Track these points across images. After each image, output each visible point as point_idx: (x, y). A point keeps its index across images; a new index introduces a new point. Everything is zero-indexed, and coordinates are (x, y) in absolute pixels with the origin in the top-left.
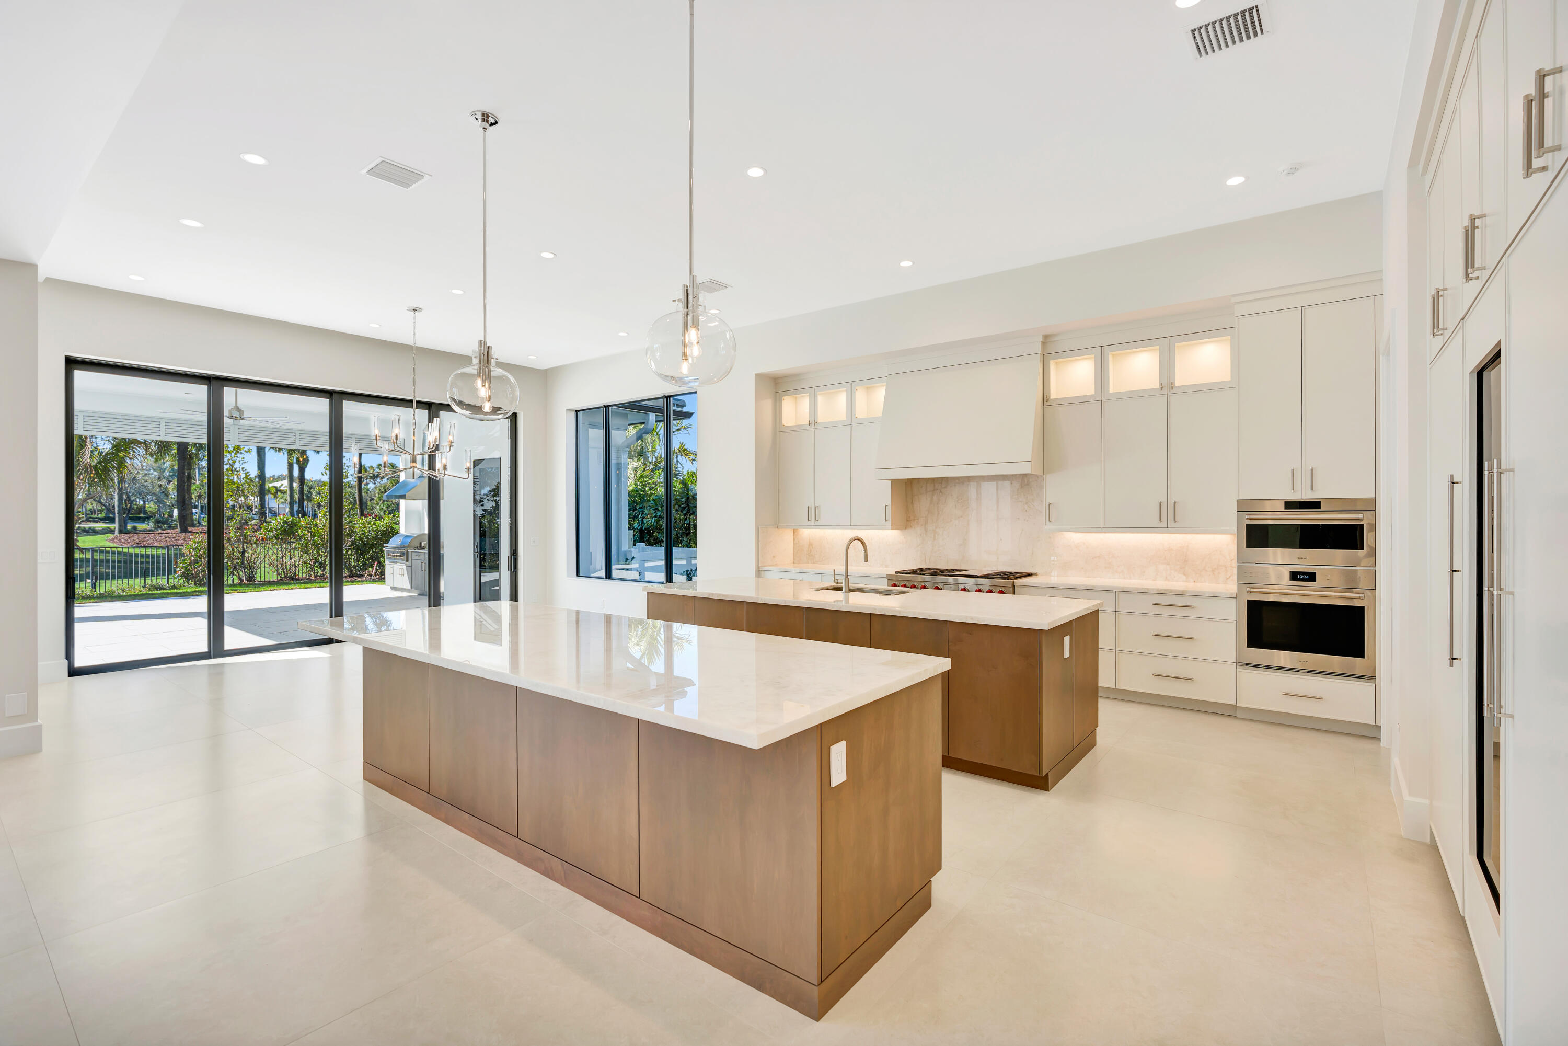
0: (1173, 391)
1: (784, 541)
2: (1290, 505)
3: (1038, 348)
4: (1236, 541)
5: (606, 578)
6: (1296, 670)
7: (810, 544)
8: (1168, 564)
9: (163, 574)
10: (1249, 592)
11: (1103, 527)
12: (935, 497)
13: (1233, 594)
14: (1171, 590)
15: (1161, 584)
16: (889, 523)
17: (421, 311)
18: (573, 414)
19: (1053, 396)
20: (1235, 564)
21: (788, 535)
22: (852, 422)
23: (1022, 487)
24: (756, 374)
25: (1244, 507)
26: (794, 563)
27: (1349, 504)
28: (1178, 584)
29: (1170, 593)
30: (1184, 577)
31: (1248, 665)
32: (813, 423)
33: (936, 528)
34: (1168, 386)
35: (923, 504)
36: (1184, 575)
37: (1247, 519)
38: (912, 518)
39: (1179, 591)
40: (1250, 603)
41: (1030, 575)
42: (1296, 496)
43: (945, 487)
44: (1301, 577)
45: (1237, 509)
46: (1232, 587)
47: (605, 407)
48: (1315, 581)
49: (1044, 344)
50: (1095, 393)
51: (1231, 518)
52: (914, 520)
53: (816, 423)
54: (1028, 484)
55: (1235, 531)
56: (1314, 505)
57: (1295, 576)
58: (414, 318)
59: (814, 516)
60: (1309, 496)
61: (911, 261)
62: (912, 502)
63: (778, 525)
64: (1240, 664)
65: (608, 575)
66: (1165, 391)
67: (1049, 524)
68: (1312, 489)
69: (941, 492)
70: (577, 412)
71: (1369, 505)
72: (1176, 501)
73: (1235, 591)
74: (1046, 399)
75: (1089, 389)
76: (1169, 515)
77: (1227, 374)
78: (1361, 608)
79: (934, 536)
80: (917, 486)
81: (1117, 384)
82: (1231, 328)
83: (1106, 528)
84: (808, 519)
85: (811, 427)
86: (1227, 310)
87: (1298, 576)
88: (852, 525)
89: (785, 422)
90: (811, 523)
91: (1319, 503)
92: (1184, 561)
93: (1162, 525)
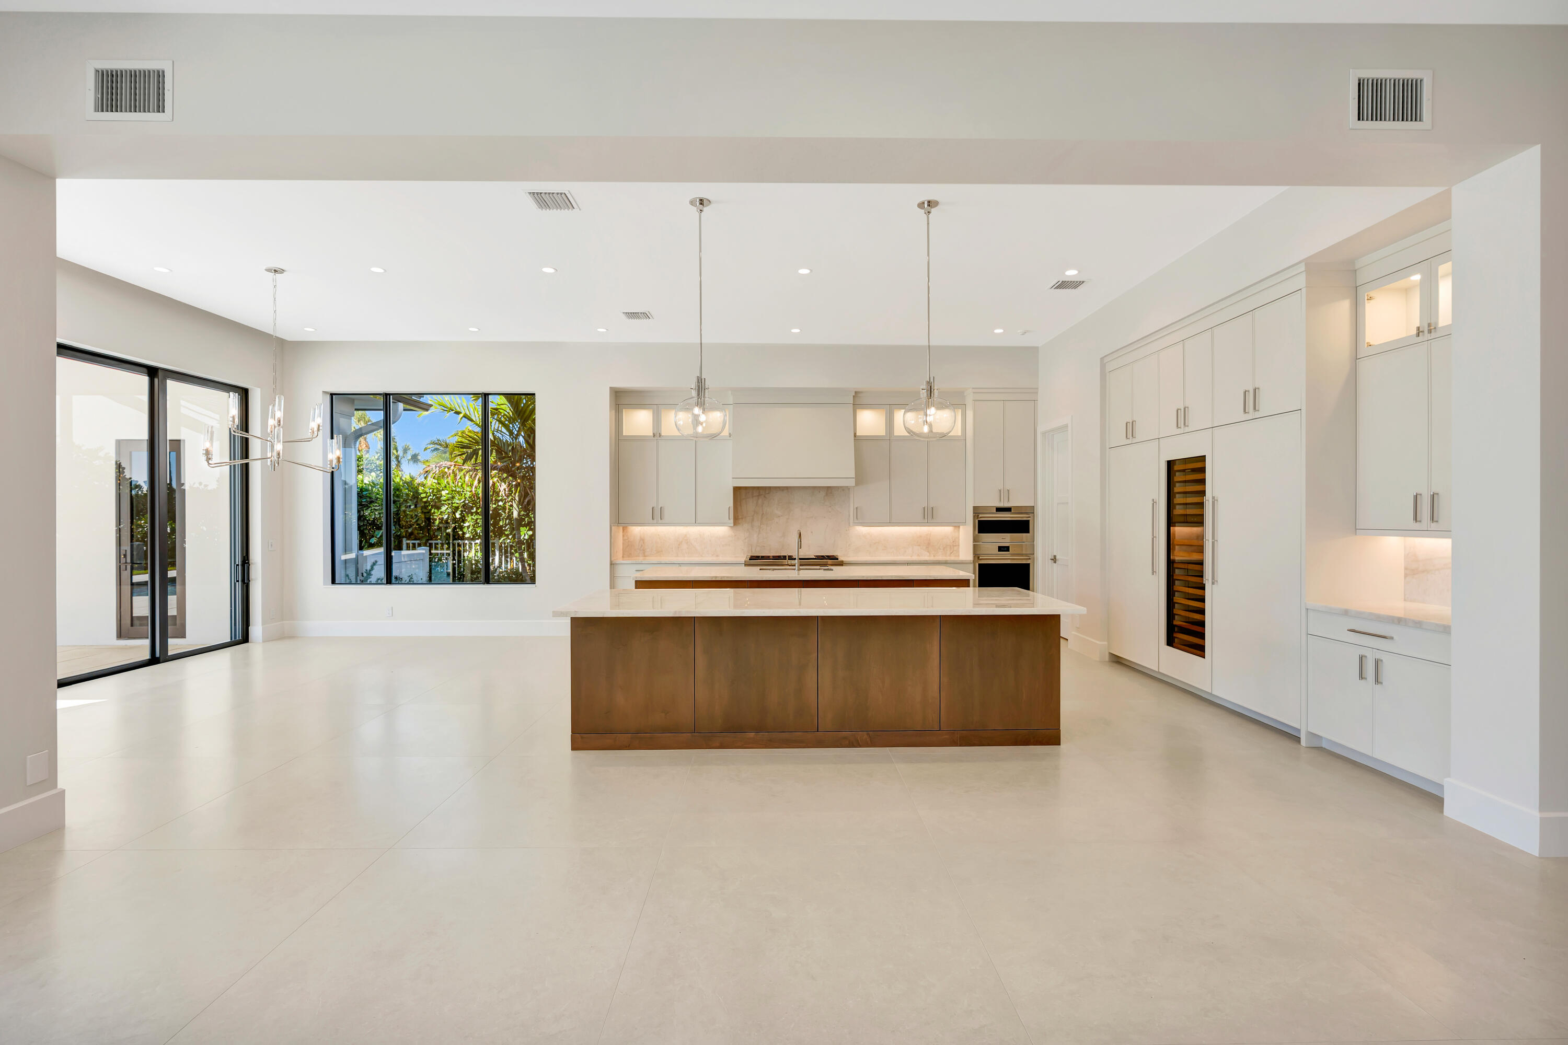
0: (931, 439)
1: (619, 536)
2: (999, 510)
3: (851, 401)
4: (971, 532)
5: (387, 583)
8: (919, 545)
10: (979, 560)
11: (888, 523)
12: (760, 501)
13: (969, 561)
16: (732, 521)
17: (283, 273)
18: (328, 397)
19: (860, 434)
20: (970, 544)
21: (621, 531)
22: (695, 437)
23: (827, 495)
24: (610, 389)
25: (977, 510)
27: (1020, 510)
28: (926, 557)
30: (928, 554)
32: (657, 435)
35: (750, 505)
36: (928, 552)
37: (978, 517)
38: (740, 517)
40: (979, 565)
41: (836, 557)
42: (1001, 505)
43: (769, 493)
44: (1003, 549)
45: (973, 511)
46: (968, 557)
48: (1009, 551)
49: (854, 397)
50: (884, 434)
51: (970, 517)
52: (742, 518)
53: (660, 436)
54: (831, 493)
55: (971, 525)
56: (1008, 510)
57: (999, 550)
58: (274, 280)
59: (658, 516)
60: (1006, 505)
61: (800, 329)
62: (741, 505)
63: (619, 524)
65: (389, 579)
66: (926, 438)
67: (856, 521)
68: (1009, 502)
69: (765, 497)
70: (332, 395)
71: (1031, 510)
72: (936, 506)
73: (972, 558)
74: (855, 435)
75: (881, 431)
76: (929, 516)
77: (957, 431)
78: (1029, 564)
79: (759, 531)
80: (738, 491)
81: (899, 430)
82: (963, 406)
83: (891, 523)
84: (653, 519)
85: (656, 438)
86: (960, 394)
87: (1001, 549)
88: (696, 523)
89: (627, 431)
90: (655, 521)
91: (1011, 508)
92: (928, 543)
93: (924, 521)
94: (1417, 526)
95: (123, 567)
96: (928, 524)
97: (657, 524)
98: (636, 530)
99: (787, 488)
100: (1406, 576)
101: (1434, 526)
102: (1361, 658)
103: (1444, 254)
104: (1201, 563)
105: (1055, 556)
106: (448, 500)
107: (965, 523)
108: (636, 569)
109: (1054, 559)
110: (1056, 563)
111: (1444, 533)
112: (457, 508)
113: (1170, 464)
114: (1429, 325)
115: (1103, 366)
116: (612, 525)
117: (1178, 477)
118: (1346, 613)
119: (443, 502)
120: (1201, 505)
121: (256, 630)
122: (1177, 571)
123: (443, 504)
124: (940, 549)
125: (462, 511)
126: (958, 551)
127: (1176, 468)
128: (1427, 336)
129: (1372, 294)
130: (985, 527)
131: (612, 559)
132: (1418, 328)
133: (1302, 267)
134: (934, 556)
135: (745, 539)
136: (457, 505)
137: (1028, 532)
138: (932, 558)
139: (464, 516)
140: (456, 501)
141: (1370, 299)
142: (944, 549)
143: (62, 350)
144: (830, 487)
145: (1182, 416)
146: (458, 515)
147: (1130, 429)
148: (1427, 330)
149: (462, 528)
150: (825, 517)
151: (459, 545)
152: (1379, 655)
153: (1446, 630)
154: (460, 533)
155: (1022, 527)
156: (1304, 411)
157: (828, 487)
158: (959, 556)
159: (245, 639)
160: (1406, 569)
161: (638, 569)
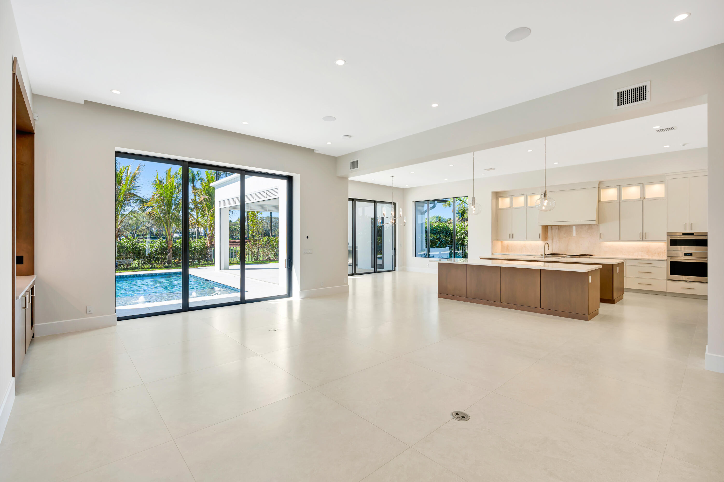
0: (644, 200)
1: (499, 244)
2: (684, 234)
3: (597, 186)
4: (666, 245)
5: (427, 257)
6: (686, 281)
7: (508, 246)
9: (233, 257)
10: (671, 259)
11: (620, 240)
12: (556, 231)
13: (665, 259)
14: (645, 259)
15: (640, 257)
16: (541, 239)
18: (414, 203)
19: (602, 200)
20: (666, 251)
21: (499, 243)
22: (526, 207)
23: (589, 228)
24: (492, 192)
25: (669, 234)
26: (501, 252)
27: (700, 234)
28: (646, 257)
29: (644, 260)
30: (648, 256)
31: (670, 280)
32: (511, 207)
34: (643, 198)
36: (648, 255)
37: (670, 238)
39: (647, 259)
40: (671, 262)
41: (592, 255)
42: (686, 231)
44: (688, 254)
45: (667, 235)
46: (665, 258)
47: (428, 200)
48: (692, 255)
49: (599, 184)
50: (617, 199)
51: (665, 238)
52: (547, 238)
53: (512, 207)
54: (591, 227)
55: (666, 241)
56: (692, 234)
57: (685, 254)
59: (511, 237)
60: (690, 231)
62: (547, 233)
63: (497, 239)
64: (668, 280)
65: (429, 256)
66: (642, 199)
67: (601, 240)
68: (691, 229)
70: (415, 202)
71: (706, 234)
72: (646, 232)
73: (666, 258)
74: (599, 201)
75: (615, 198)
76: (643, 237)
78: (706, 262)
81: (625, 197)
82: (665, 181)
86: (664, 176)
88: (526, 240)
89: (500, 206)
91: (694, 233)
92: (648, 251)
93: (640, 240)
95: (373, 250)
96: (643, 241)
97: (511, 240)
98: (506, 242)
106: (459, 231)
112: (462, 234)
116: (493, 240)
119: (458, 232)
121: (397, 268)
123: (458, 233)
124: (656, 254)
125: (464, 235)
130: (674, 243)
131: (493, 252)
134: (652, 257)
136: (462, 233)
137: (706, 245)
139: (465, 237)
140: (462, 231)
143: (350, 200)
144: (591, 224)
146: (463, 237)
149: (464, 241)
151: (464, 247)
154: (464, 243)
155: (703, 243)
157: (590, 224)
159: (395, 270)
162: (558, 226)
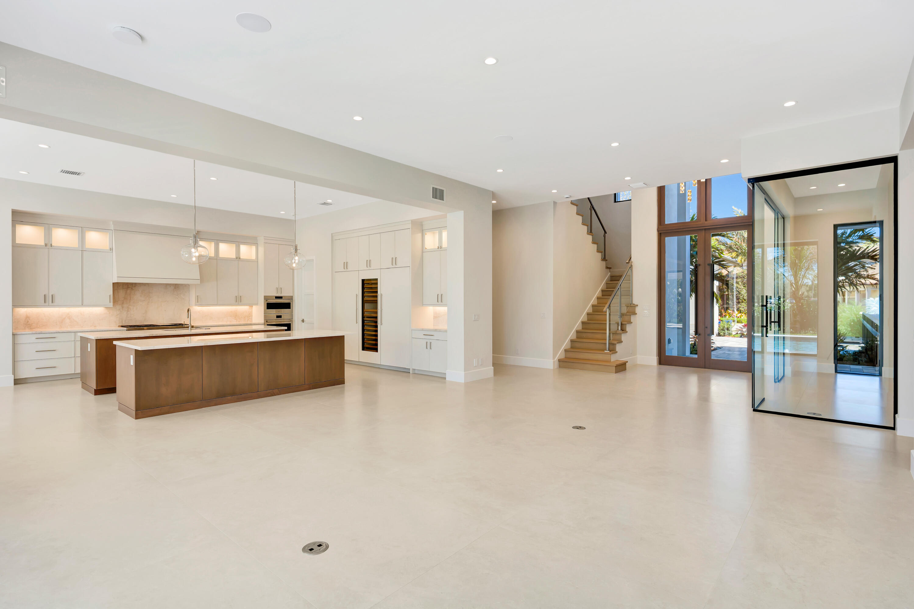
0: (240, 260)
2: (277, 297)
4: (262, 308)
10: (267, 322)
12: (128, 291)
16: (111, 303)
22: (83, 249)
25: (266, 298)
27: (286, 298)
30: (236, 320)
32: (48, 245)
33: (129, 306)
34: (237, 258)
35: (121, 294)
36: (236, 319)
37: (267, 302)
41: (182, 324)
42: (278, 295)
45: (264, 298)
48: (281, 317)
50: (215, 255)
51: (263, 301)
52: (115, 302)
53: (51, 245)
56: (281, 298)
59: (49, 301)
60: (280, 295)
68: (281, 293)
69: (132, 289)
71: (291, 298)
72: (241, 295)
75: (211, 254)
76: (238, 300)
77: (254, 257)
78: (290, 324)
79: (128, 310)
80: (116, 286)
81: (221, 254)
82: (256, 244)
83: (217, 305)
84: (45, 302)
85: (47, 247)
86: (255, 238)
87: (278, 317)
88: (82, 305)
89: (21, 240)
90: (47, 304)
91: (282, 297)
92: (235, 315)
93: (236, 303)
94: (438, 303)
96: (238, 305)
97: (49, 306)
99: (148, 284)
100: (434, 318)
101: (442, 303)
102: (427, 343)
103: (445, 227)
104: (376, 317)
105: (303, 319)
107: (257, 304)
108: (36, 338)
109: (303, 321)
110: (304, 322)
111: (445, 305)
113: (363, 280)
114: (441, 246)
115: (332, 237)
117: (366, 286)
118: (423, 330)
120: (376, 296)
122: (365, 322)
124: (242, 318)
126: (252, 319)
127: (365, 282)
128: (440, 249)
129: (426, 233)
130: (270, 306)
132: (438, 247)
133: (410, 222)
135: (117, 315)
137: (290, 308)
138: (238, 323)
141: (426, 234)
142: (244, 318)
144: (178, 284)
145: (369, 263)
147: (346, 265)
148: (440, 247)
150: (174, 301)
152: (431, 341)
153: (446, 331)
155: (287, 306)
156: (411, 267)
158: (252, 321)
160: (434, 316)
161: (37, 337)
162: (127, 284)
